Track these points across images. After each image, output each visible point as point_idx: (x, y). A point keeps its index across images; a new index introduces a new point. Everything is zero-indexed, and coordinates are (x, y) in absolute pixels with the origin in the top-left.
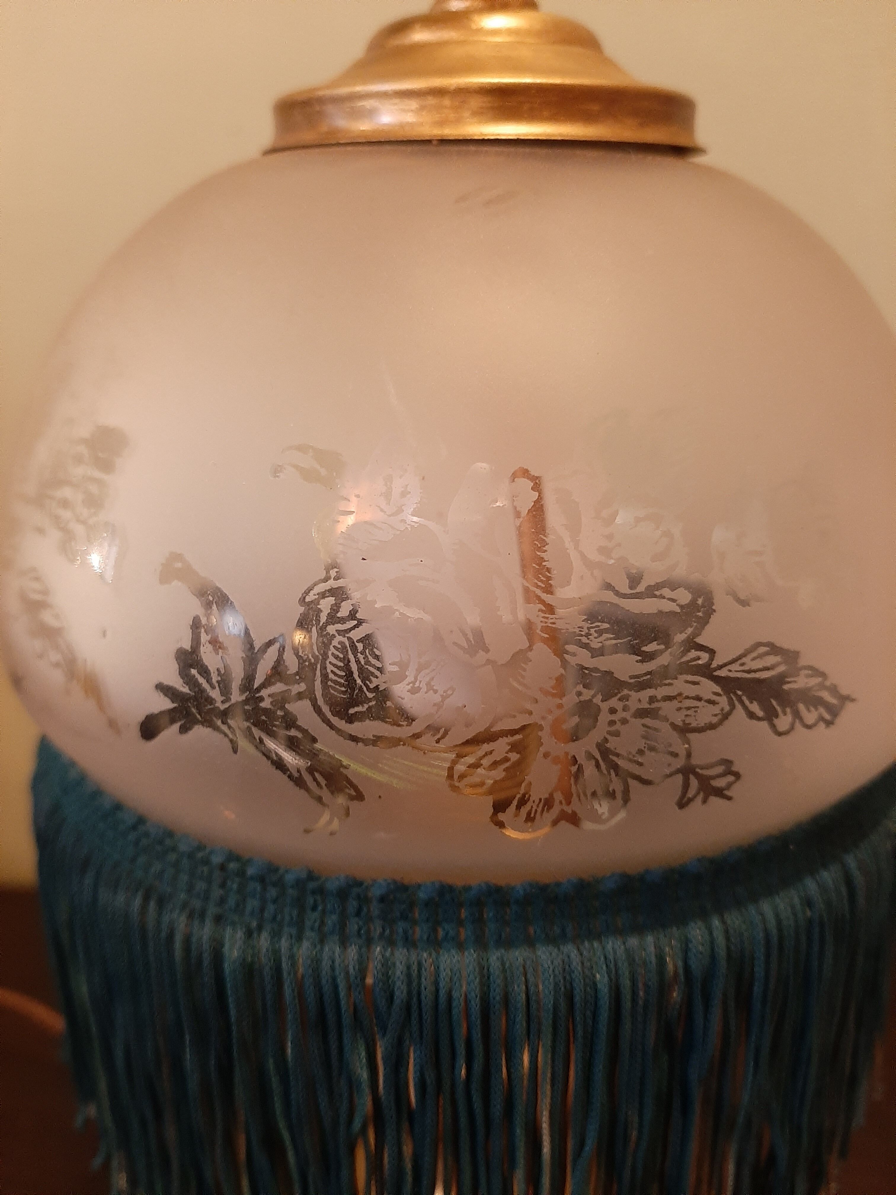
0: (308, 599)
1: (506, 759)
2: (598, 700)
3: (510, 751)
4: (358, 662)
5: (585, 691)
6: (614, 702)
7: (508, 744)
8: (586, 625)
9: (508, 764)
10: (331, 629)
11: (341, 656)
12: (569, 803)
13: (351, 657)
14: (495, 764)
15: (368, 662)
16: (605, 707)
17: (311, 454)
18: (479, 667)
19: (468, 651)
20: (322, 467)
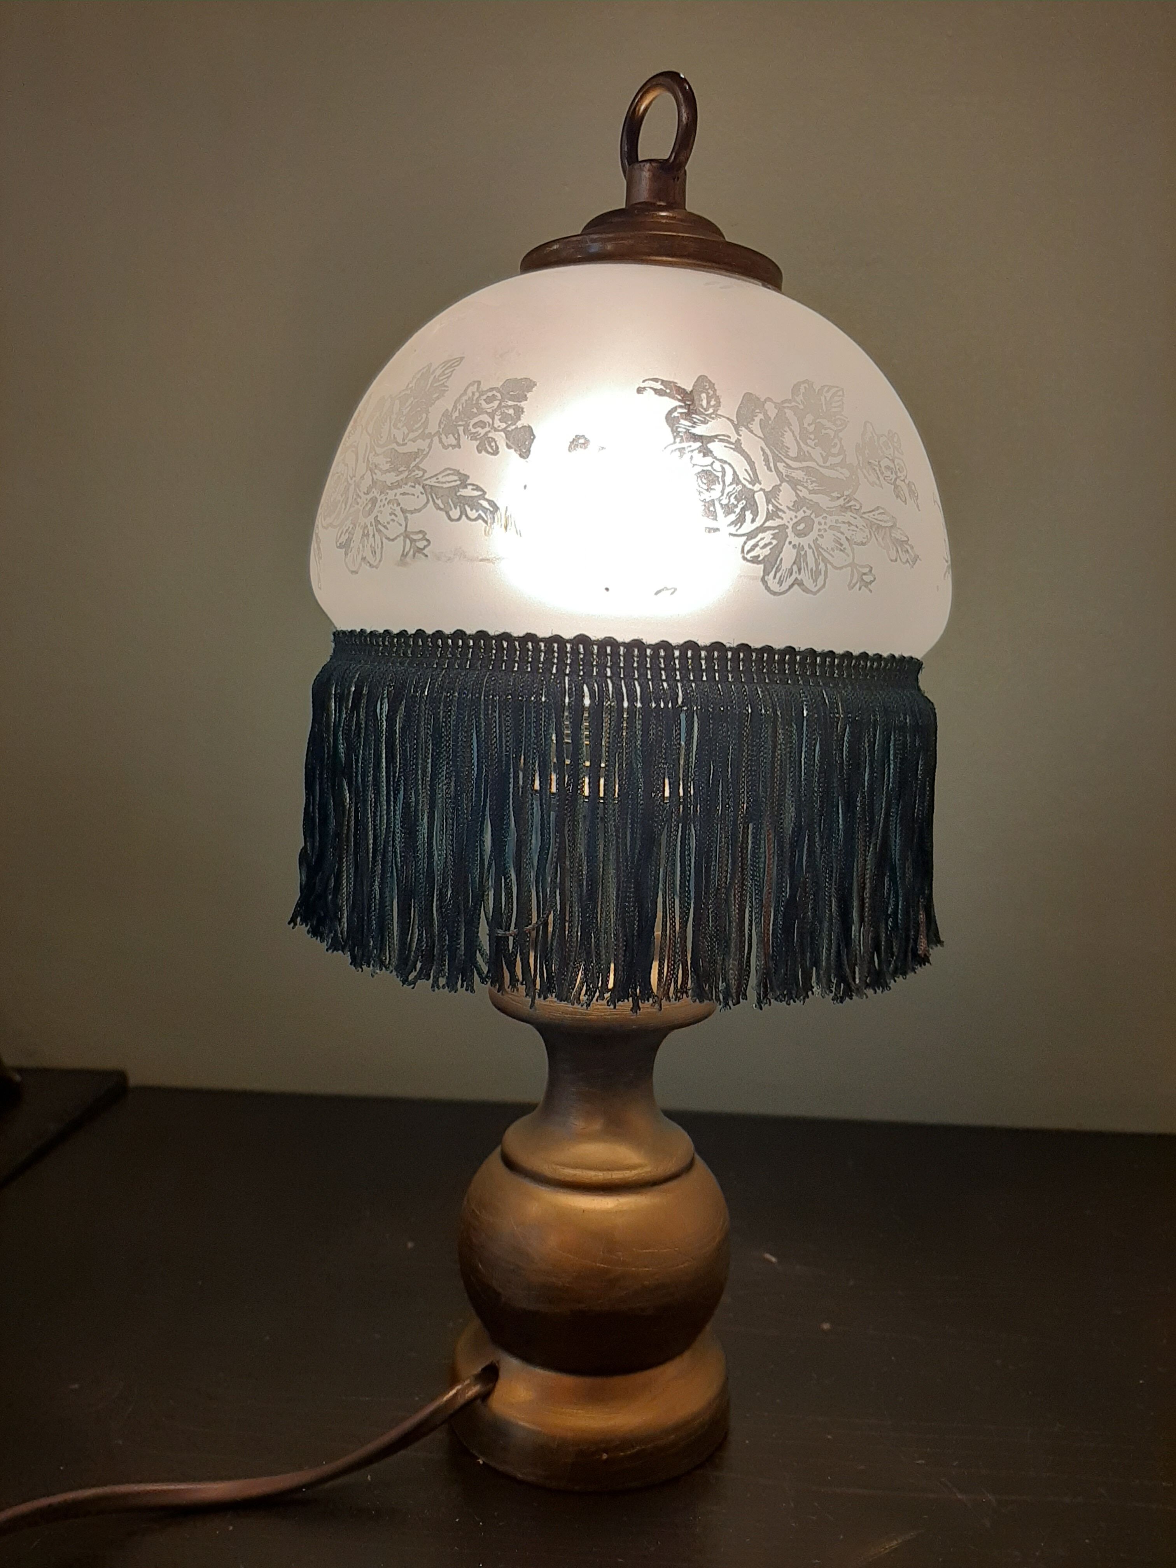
1: (770, 543)
2: (813, 516)
3: (772, 538)
5: (807, 511)
6: (820, 519)
7: (772, 534)
8: (806, 478)
9: (771, 546)
12: (800, 573)
14: (765, 546)
16: (816, 520)
17: (660, 383)
18: (757, 492)
19: (750, 483)
20: (667, 388)
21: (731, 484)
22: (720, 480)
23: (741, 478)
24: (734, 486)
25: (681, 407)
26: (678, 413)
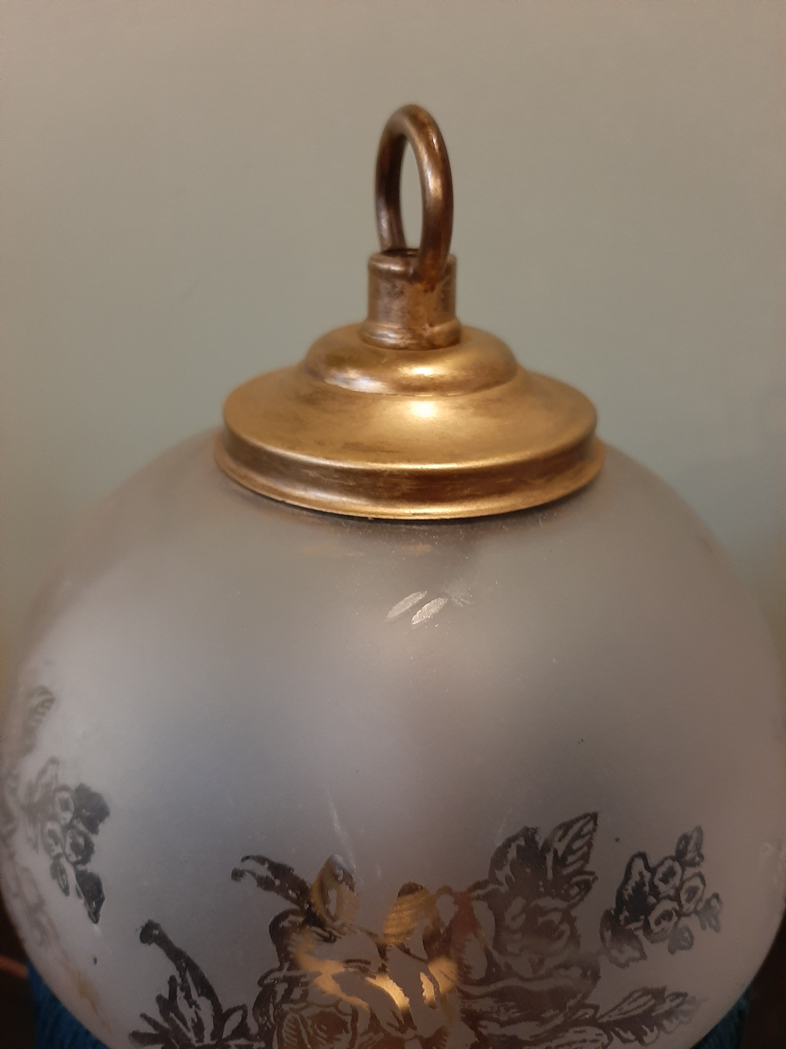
0: (266, 982)
4: (308, 1033)
8: (496, 1005)
10: (285, 1007)
11: (294, 1027)
13: (302, 1028)
15: (316, 1034)
17: (267, 865)
18: (408, 1040)
19: (399, 1030)
20: (276, 878)
21: (365, 1033)
22: (349, 1026)
23: (383, 1024)
24: (372, 1034)
25: (293, 912)
26: (290, 922)
